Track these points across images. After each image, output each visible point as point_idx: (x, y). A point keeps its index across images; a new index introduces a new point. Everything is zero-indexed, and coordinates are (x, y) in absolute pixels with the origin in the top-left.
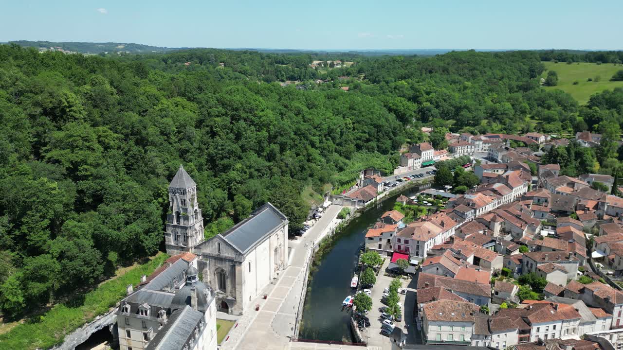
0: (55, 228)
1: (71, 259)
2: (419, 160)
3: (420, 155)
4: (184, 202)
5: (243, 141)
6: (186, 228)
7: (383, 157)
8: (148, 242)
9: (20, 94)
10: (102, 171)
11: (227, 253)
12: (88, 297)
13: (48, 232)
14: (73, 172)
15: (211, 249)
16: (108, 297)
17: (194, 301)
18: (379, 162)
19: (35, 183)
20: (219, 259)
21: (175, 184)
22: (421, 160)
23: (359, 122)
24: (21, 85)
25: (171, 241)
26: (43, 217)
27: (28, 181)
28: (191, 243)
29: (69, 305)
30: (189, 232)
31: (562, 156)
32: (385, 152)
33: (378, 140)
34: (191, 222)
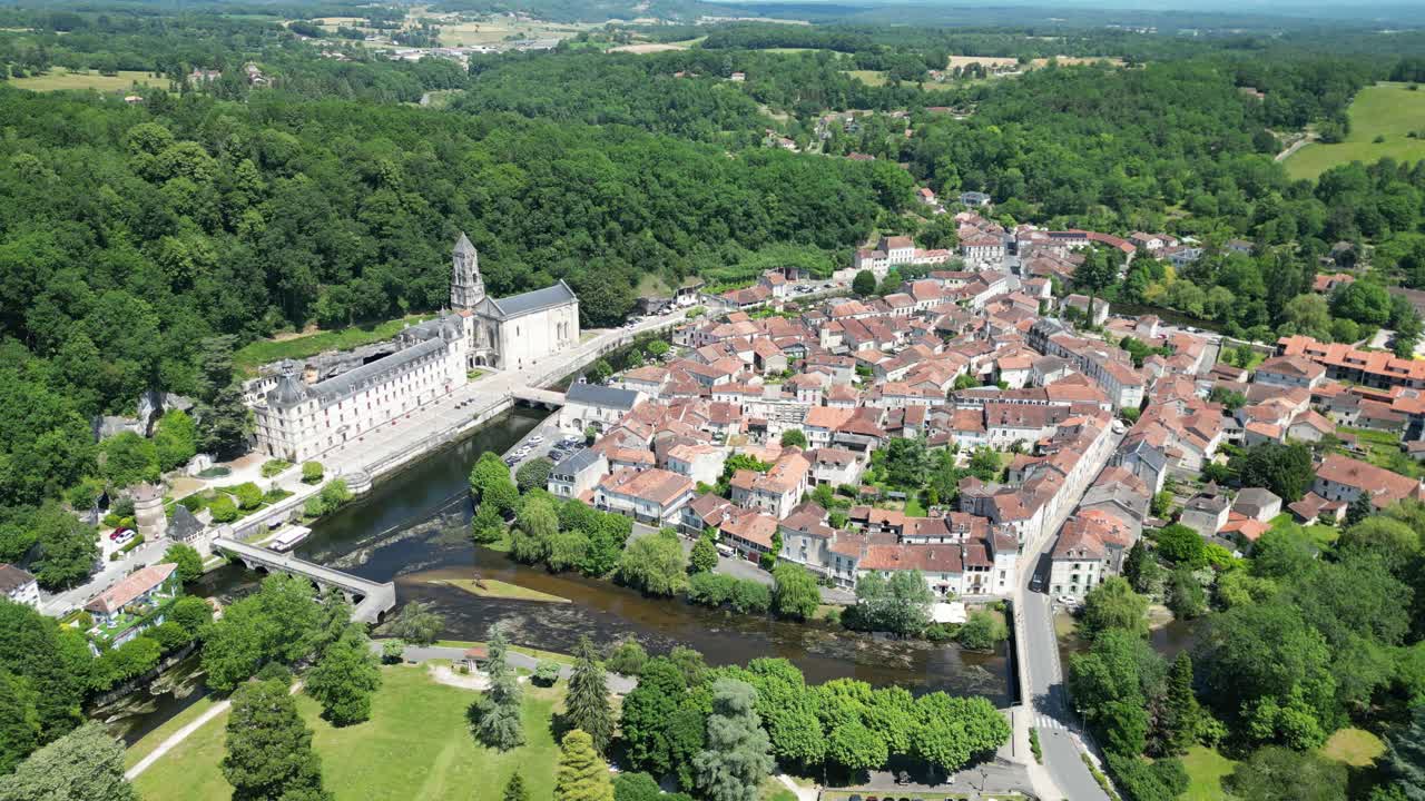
0: (357, 271)
1: (363, 293)
2: (883, 262)
3: (887, 253)
4: (463, 265)
5: (571, 217)
6: (464, 288)
7: (821, 252)
8: (431, 296)
9: (351, 160)
10: (400, 232)
11: (494, 314)
12: (378, 328)
13: (351, 272)
14: (376, 231)
15: (482, 310)
16: (393, 331)
17: (441, 334)
18: (810, 258)
19: (344, 235)
20: (488, 318)
21: (457, 249)
22: (888, 262)
23: (787, 200)
24: (352, 154)
25: (455, 299)
26: (348, 261)
27: (339, 233)
28: (469, 303)
29: (363, 329)
30: (467, 293)
31: (1098, 270)
32: (826, 245)
33: (819, 228)
34: (470, 283)
